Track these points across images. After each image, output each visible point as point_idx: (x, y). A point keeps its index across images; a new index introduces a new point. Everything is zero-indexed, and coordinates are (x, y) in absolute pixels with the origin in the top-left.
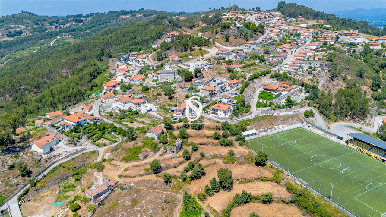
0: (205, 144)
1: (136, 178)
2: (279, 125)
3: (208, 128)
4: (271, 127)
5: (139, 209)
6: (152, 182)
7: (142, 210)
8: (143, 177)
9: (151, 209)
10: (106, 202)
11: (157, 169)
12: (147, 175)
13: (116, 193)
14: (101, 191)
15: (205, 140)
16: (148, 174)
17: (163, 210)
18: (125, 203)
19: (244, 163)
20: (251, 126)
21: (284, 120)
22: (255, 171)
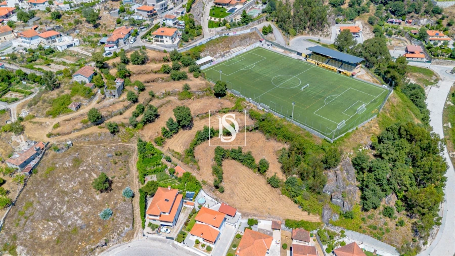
0: (153, 81)
1: (72, 133)
2: (236, 47)
3: (154, 60)
4: (228, 51)
5: (85, 168)
6: (94, 135)
7: (89, 169)
8: (81, 132)
9: (101, 165)
10: (38, 168)
11: (97, 119)
12: (86, 128)
13: (50, 156)
14: (28, 157)
15: (153, 76)
16: (88, 127)
17: (116, 163)
18: (64, 166)
19: (202, 97)
20: (205, 52)
21: (241, 41)
22: (214, 103)
